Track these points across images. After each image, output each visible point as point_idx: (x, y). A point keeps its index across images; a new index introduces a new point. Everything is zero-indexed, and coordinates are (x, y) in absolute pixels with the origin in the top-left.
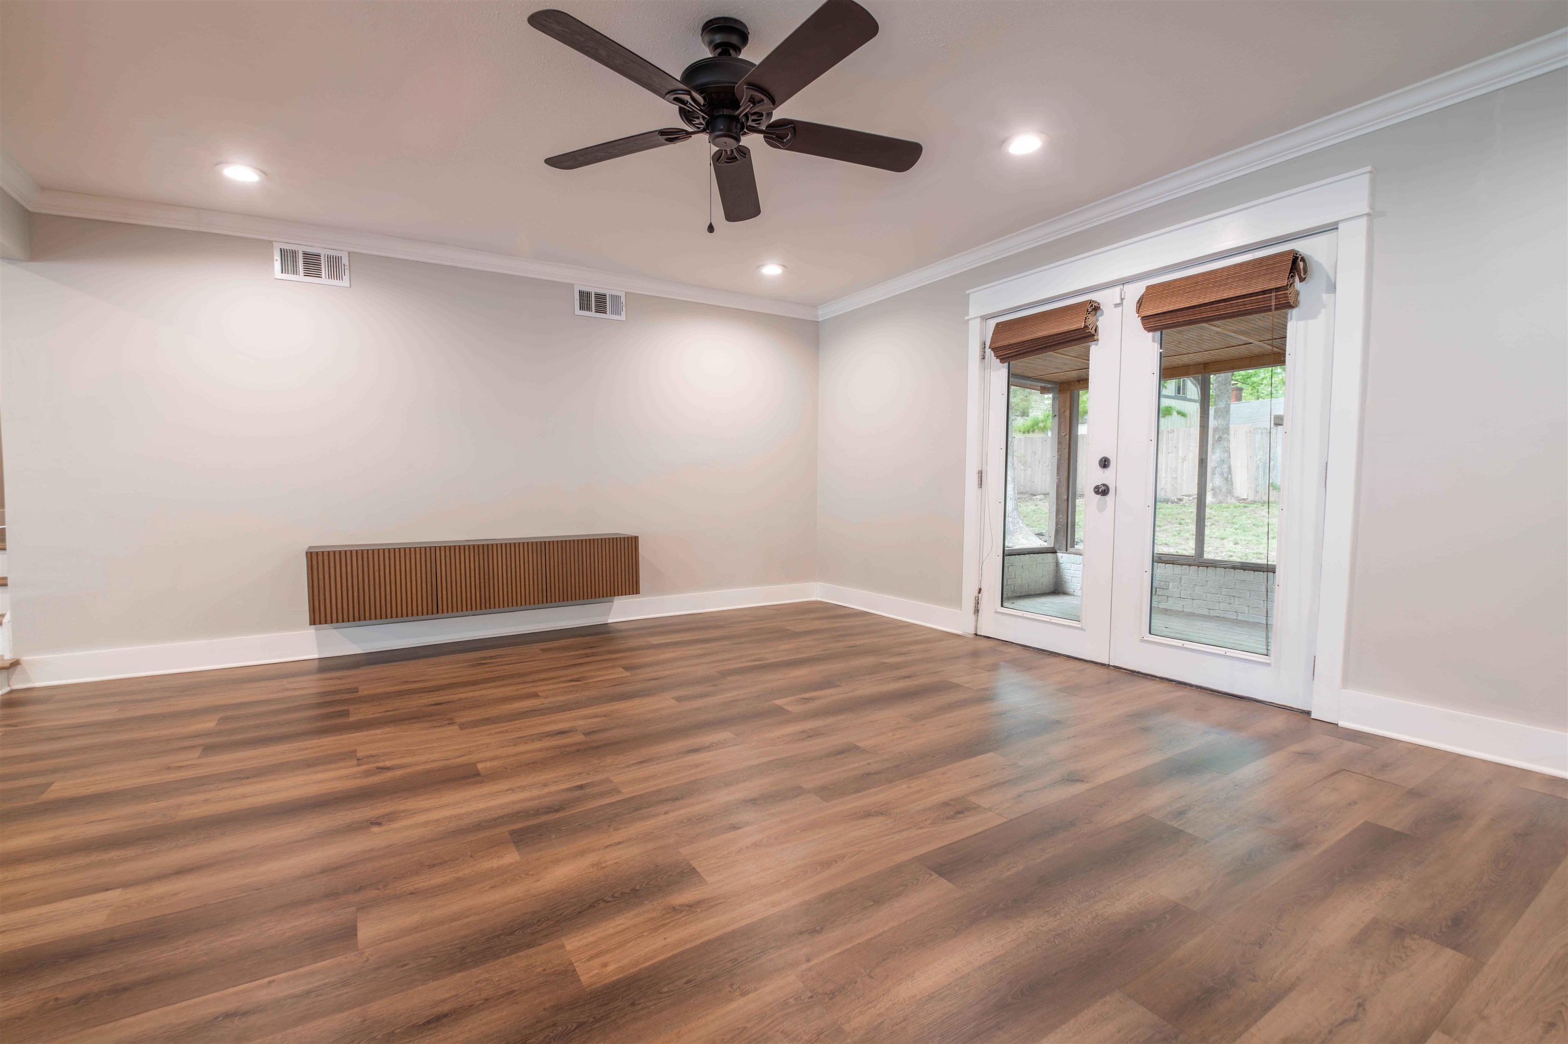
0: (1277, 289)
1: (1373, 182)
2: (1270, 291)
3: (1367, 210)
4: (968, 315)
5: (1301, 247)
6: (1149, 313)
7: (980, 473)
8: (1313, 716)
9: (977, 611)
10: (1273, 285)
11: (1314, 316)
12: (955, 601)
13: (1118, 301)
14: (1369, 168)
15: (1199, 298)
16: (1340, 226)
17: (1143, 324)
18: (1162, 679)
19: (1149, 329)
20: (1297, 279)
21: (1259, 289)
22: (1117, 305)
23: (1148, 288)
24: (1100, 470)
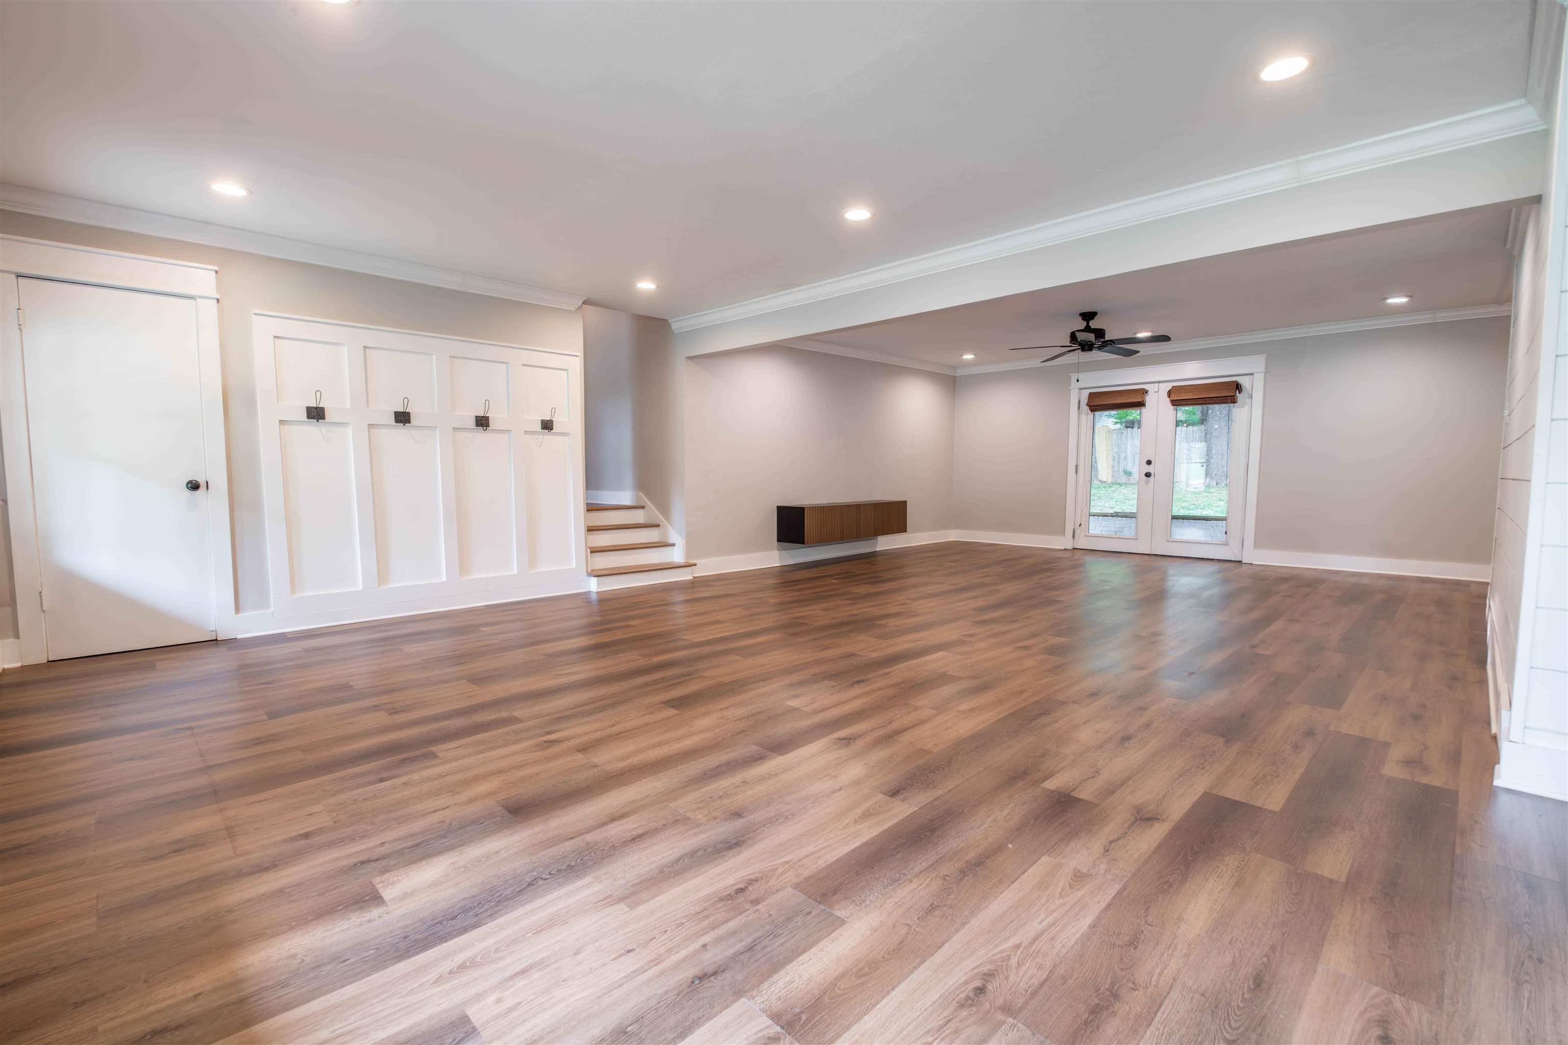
0: (1231, 396)
1: (1266, 360)
2: (1228, 396)
3: (1265, 371)
4: (1070, 386)
5: (1239, 380)
6: (1175, 399)
7: (1077, 466)
8: (1243, 562)
9: (1074, 536)
10: (1229, 395)
11: (1243, 407)
12: (1063, 533)
13: (1157, 390)
14: (1265, 355)
15: (1198, 395)
16: (1254, 374)
17: (1171, 403)
18: (1177, 557)
19: (1173, 405)
20: (1237, 392)
21: (1224, 395)
22: (1155, 392)
23: (1173, 387)
24: (1147, 466)
